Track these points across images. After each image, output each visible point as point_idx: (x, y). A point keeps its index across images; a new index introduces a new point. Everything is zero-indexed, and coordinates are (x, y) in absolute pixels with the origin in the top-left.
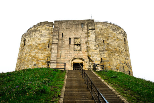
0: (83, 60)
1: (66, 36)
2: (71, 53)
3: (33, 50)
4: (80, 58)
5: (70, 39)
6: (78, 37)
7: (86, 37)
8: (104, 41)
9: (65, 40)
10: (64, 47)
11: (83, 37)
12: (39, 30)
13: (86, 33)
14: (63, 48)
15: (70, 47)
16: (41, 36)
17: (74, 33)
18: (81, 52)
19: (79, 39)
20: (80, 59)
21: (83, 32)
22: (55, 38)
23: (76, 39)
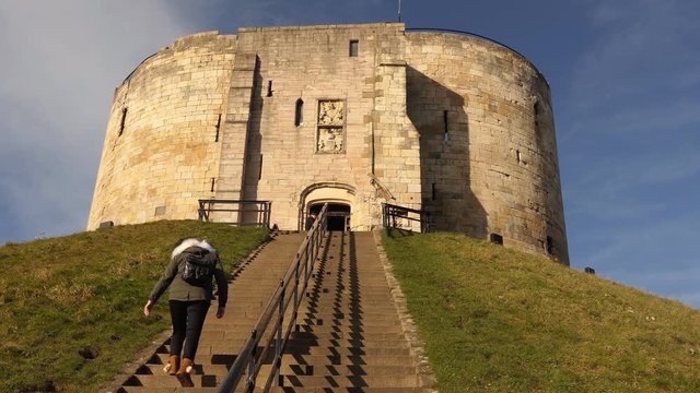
0: (350, 191)
1: (287, 93)
2: (304, 161)
3: (156, 151)
4: (340, 180)
5: (300, 103)
6: (333, 95)
7: (366, 95)
8: (446, 112)
9: (281, 108)
10: (272, 139)
11: (355, 95)
12: (182, 68)
13: (367, 81)
14: (272, 143)
15: (298, 138)
16: (188, 92)
17: (320, 78)
18: (342, 161)
19: (339, 106)
20: (338, 186)
21: (355, 75)
22: (241, 99)
23: (327, 104)
